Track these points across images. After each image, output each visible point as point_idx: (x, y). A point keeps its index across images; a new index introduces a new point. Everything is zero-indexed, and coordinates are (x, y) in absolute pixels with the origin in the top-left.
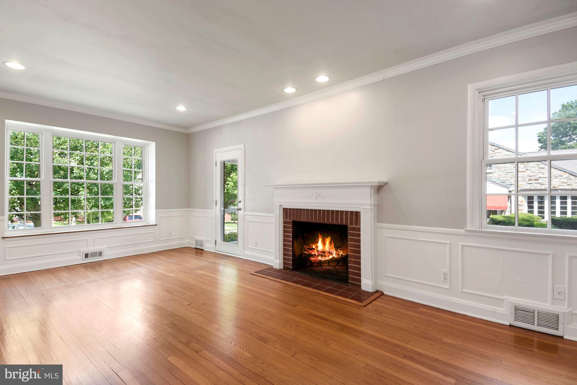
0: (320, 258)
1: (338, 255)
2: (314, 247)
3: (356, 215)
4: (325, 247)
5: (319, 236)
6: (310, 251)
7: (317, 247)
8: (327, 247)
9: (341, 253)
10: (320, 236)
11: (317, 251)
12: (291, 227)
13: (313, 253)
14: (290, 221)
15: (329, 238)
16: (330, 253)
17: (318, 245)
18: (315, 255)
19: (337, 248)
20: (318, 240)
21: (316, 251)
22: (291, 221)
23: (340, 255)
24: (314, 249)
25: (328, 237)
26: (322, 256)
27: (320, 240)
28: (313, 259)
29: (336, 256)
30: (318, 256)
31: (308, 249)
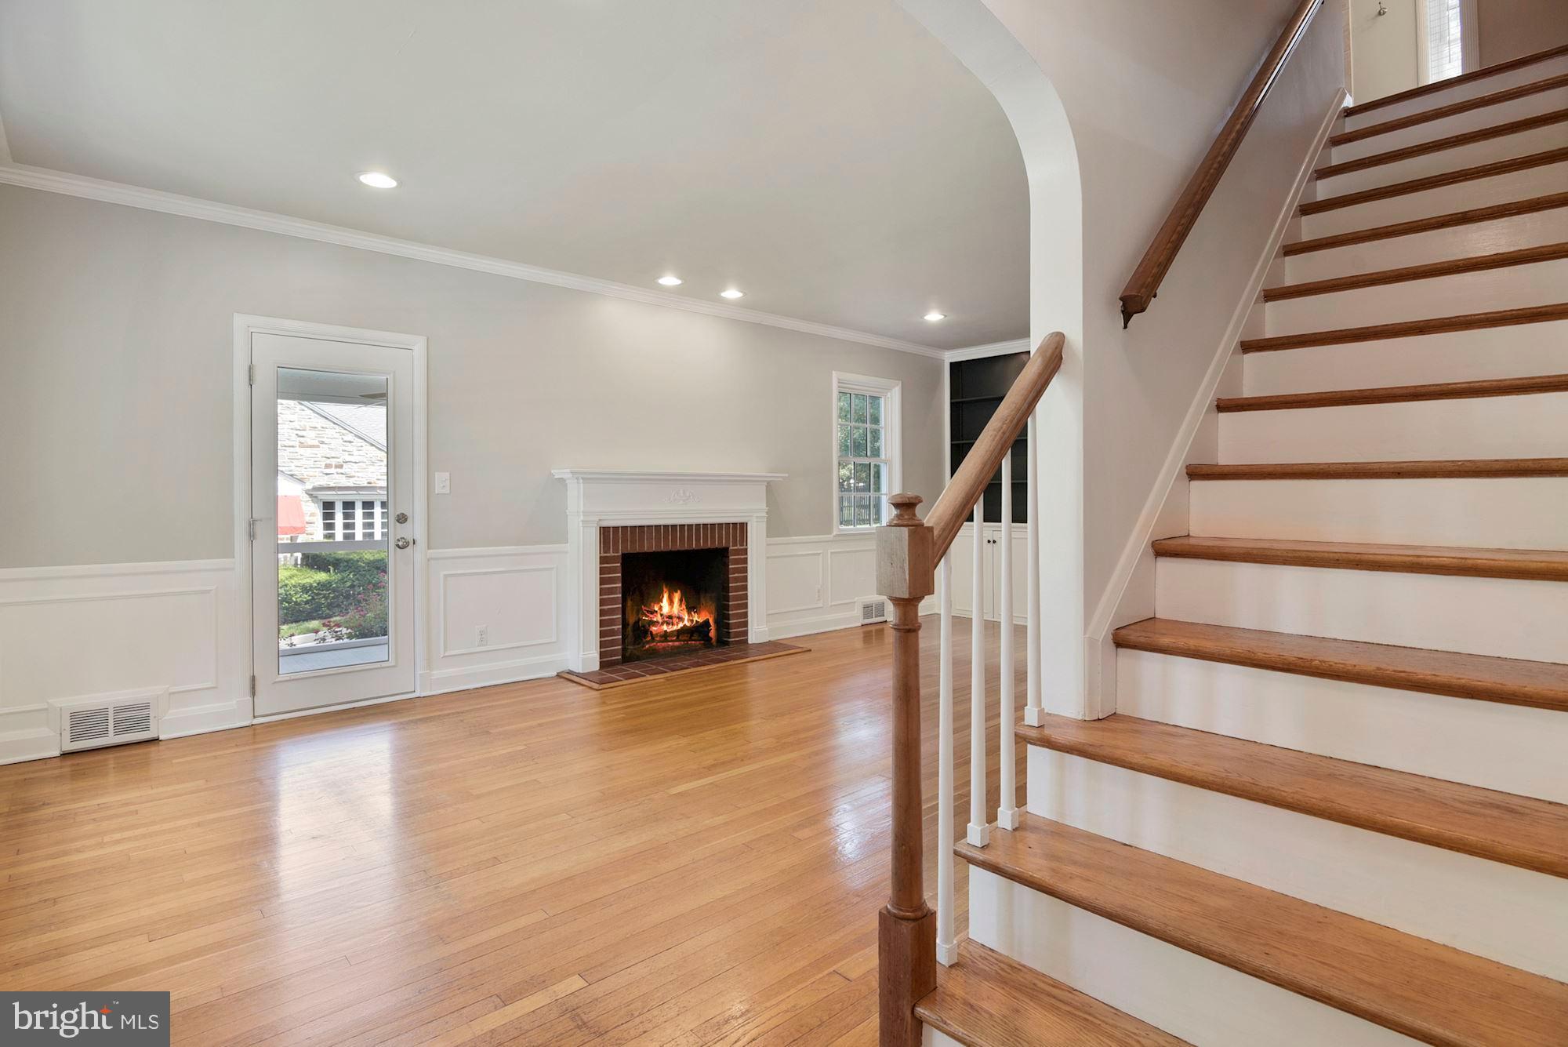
0: (665, 627)
1: (692, 621)
2: (656, 609)
4: (673, 607)
5: (663, 590)
6: (651, 616)
7: (661, 608)
8: (676, 609)
9: (696, 618)
10: (665, 589)
11: (662, 615)
12: (620, 569)
13: (655, 619)
14: (616, 554)
15: (679, 592)
16: (680, 619)
17: (662, 605)
18: (658, 622)
19: (691, 609)
20: (663, 597)
21: (659, 615)
22: (620, 554)
23: (695, 622)
24: (657, 612)
25: (677, 592)
26: (668, 624)
27: (666, 596)
28: (655, 629)
29: (688, 624)
30: (662, 624)
31: (648, 611)
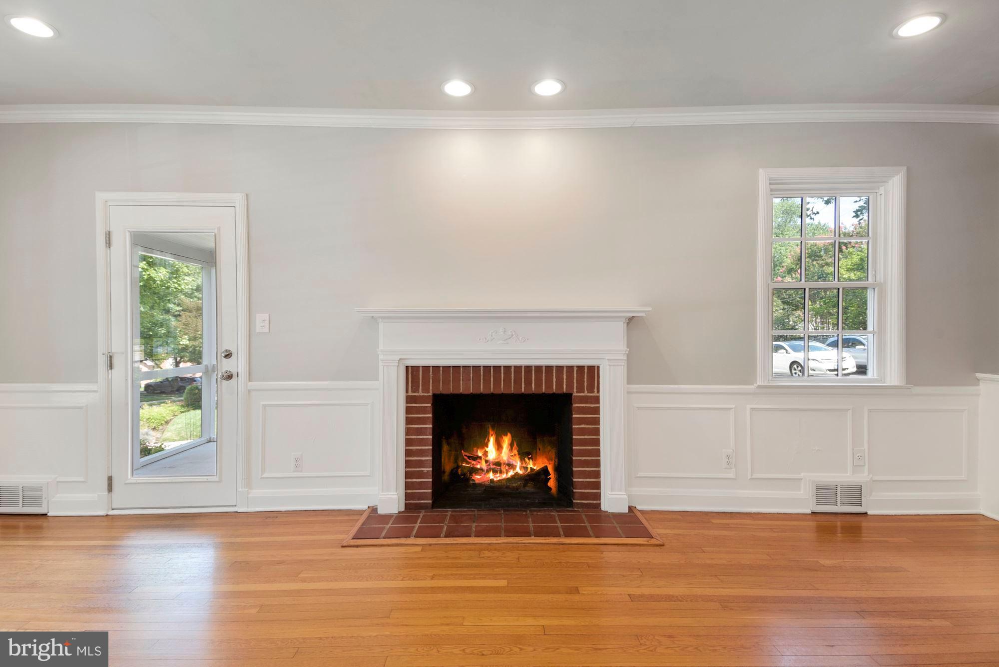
0: (491, 476)
1: (526, 468)
2: (480, 454)
3: (591, 374)
4: (501, 453)
5: (489, 432)
6: (474, 462)
7: (486, 454)
8: (505, 455)
9: (531, 465)
10: (491, 432)
11: (487, 461)
12: (430, 410)
13: (478, 466)
14: (426, 394)
15: (509, 435)
16: (511, 466)
17: (487, 449)
18: (482, 469)
19: (524, 454)
20: (489, 440)
21: (483, 462)
22: (430, 394)
23: (529, 470)
24: (480, 458)
25: (506, 435)
26: (495, 472)
27: (492, 440)
28: (478, 477)
29: (521, 472)
30: (488, 471)
31: (469, 457)
